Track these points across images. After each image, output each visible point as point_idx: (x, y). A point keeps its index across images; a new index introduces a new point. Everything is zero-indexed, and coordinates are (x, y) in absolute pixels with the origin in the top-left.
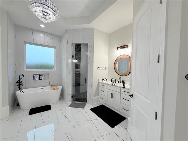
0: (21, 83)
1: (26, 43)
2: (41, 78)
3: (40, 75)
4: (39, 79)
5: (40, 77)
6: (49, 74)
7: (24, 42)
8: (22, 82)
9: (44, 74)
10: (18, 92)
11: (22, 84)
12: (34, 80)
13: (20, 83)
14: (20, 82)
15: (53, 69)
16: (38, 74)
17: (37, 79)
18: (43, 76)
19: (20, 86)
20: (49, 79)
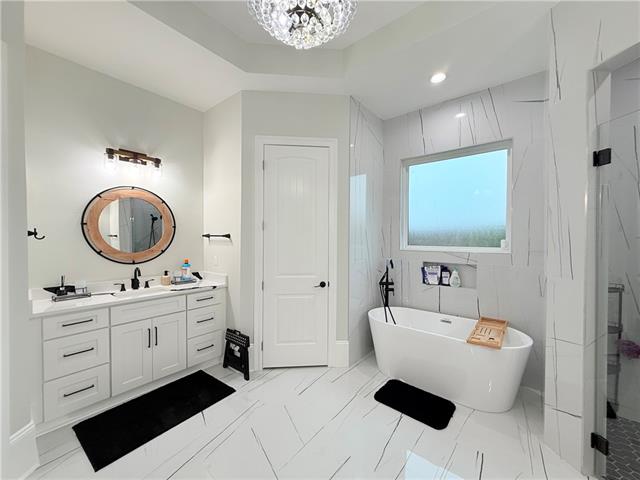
0: (390, 287)
1: (407, 162)
2: (445, 281)
3: (444, 269)
4: (441, 282)
5: (444, 274)
6: (475, 267)
7: (403, 161)
8: (392, 284)
9: (456, 266)
10: (377, 315)
11: (392, 290)
12: (424, 282)
13: (387, 287)
14: (387, 283)
15: (499, 246)
16: (437, 264)
17: (433, 280)
18: (455, 273)
19: (387, 297)
20: (474, 287)
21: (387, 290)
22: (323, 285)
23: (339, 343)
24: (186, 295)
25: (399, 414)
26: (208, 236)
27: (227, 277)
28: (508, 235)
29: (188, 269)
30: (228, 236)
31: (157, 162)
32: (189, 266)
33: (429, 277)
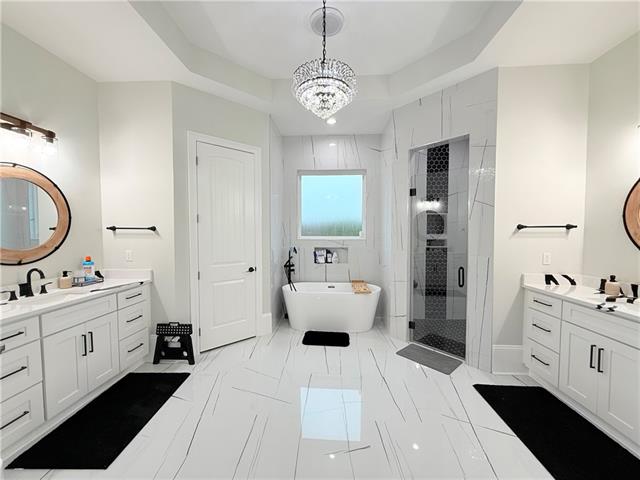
0: (292, 268)
1: (301, 173)
2: (329, 260)
3: (328, 252)
4: (326, 262)
5: (329, 255)
6: (346, 249)
7: (298, 171)
8: (293, 265)
9: (336, 249)
10: (287, 288)
11: (293, 270)
12: (315, 262)
13: (290, 268)
14: (290, 266)
15: (359, 235)
16: (323, 249)
17: (321, 260)
18: (335, 254)
19: (289, 275)
20: (347, 262)
21: (290, 270)
22: (251, 270)
23: (265, 315)
24: (117, 293)
25: (323, 347)
26: (114, 229)
27: (152, 272)
28: (364, 228)
29: (93, 267)
30: (153, 229)
31: (50, 136)
32: (93, 264)
33: (318, 258)
